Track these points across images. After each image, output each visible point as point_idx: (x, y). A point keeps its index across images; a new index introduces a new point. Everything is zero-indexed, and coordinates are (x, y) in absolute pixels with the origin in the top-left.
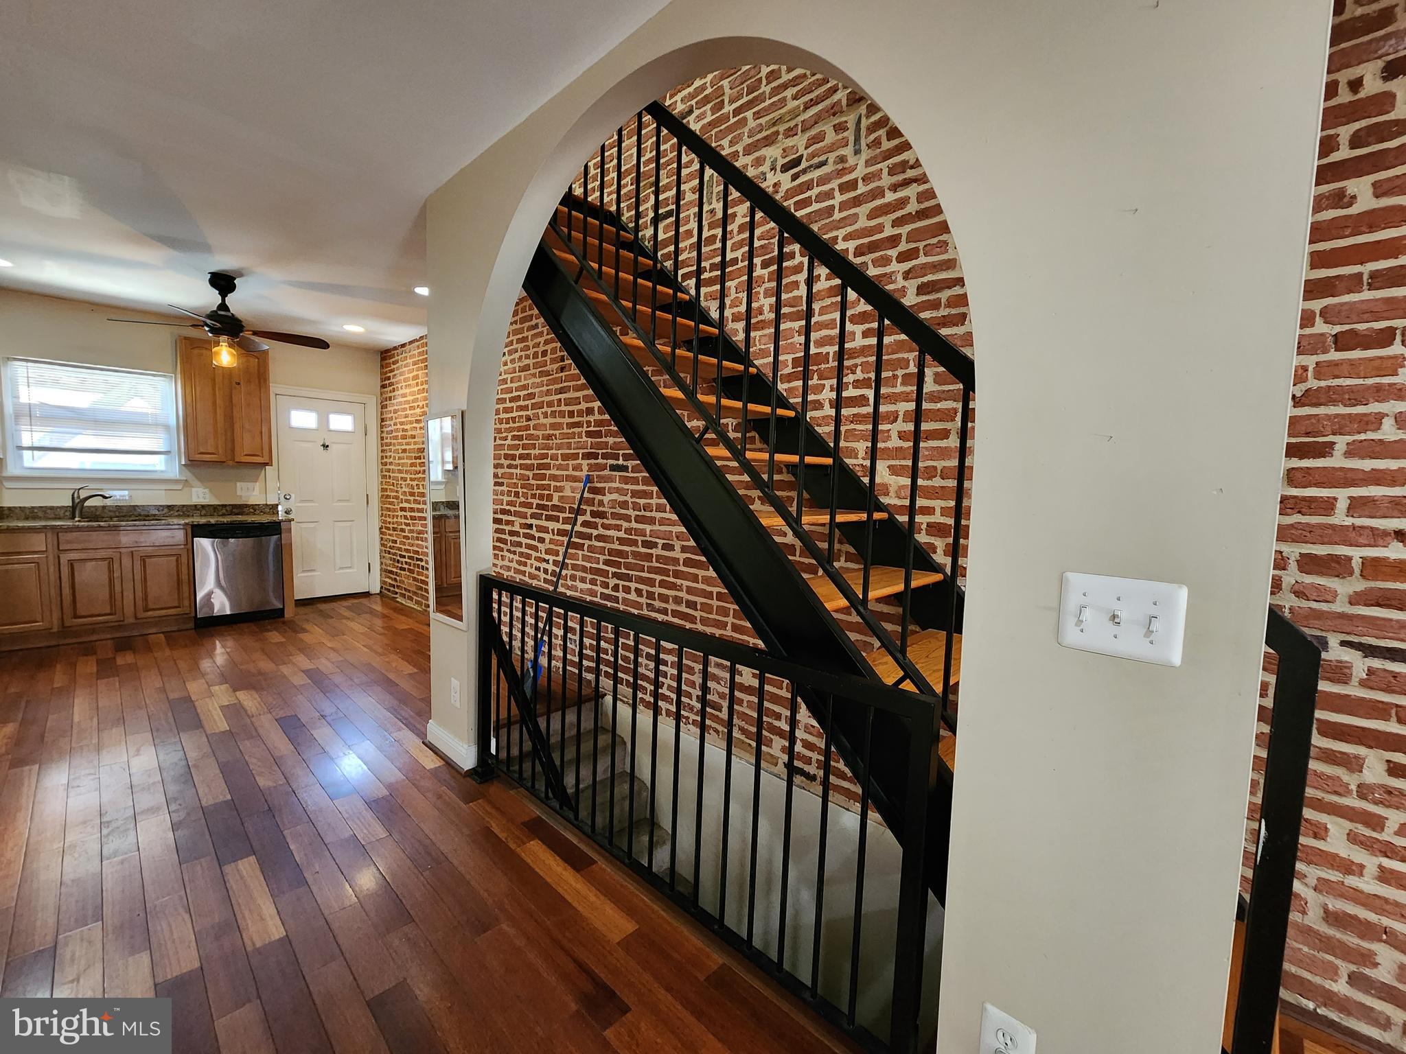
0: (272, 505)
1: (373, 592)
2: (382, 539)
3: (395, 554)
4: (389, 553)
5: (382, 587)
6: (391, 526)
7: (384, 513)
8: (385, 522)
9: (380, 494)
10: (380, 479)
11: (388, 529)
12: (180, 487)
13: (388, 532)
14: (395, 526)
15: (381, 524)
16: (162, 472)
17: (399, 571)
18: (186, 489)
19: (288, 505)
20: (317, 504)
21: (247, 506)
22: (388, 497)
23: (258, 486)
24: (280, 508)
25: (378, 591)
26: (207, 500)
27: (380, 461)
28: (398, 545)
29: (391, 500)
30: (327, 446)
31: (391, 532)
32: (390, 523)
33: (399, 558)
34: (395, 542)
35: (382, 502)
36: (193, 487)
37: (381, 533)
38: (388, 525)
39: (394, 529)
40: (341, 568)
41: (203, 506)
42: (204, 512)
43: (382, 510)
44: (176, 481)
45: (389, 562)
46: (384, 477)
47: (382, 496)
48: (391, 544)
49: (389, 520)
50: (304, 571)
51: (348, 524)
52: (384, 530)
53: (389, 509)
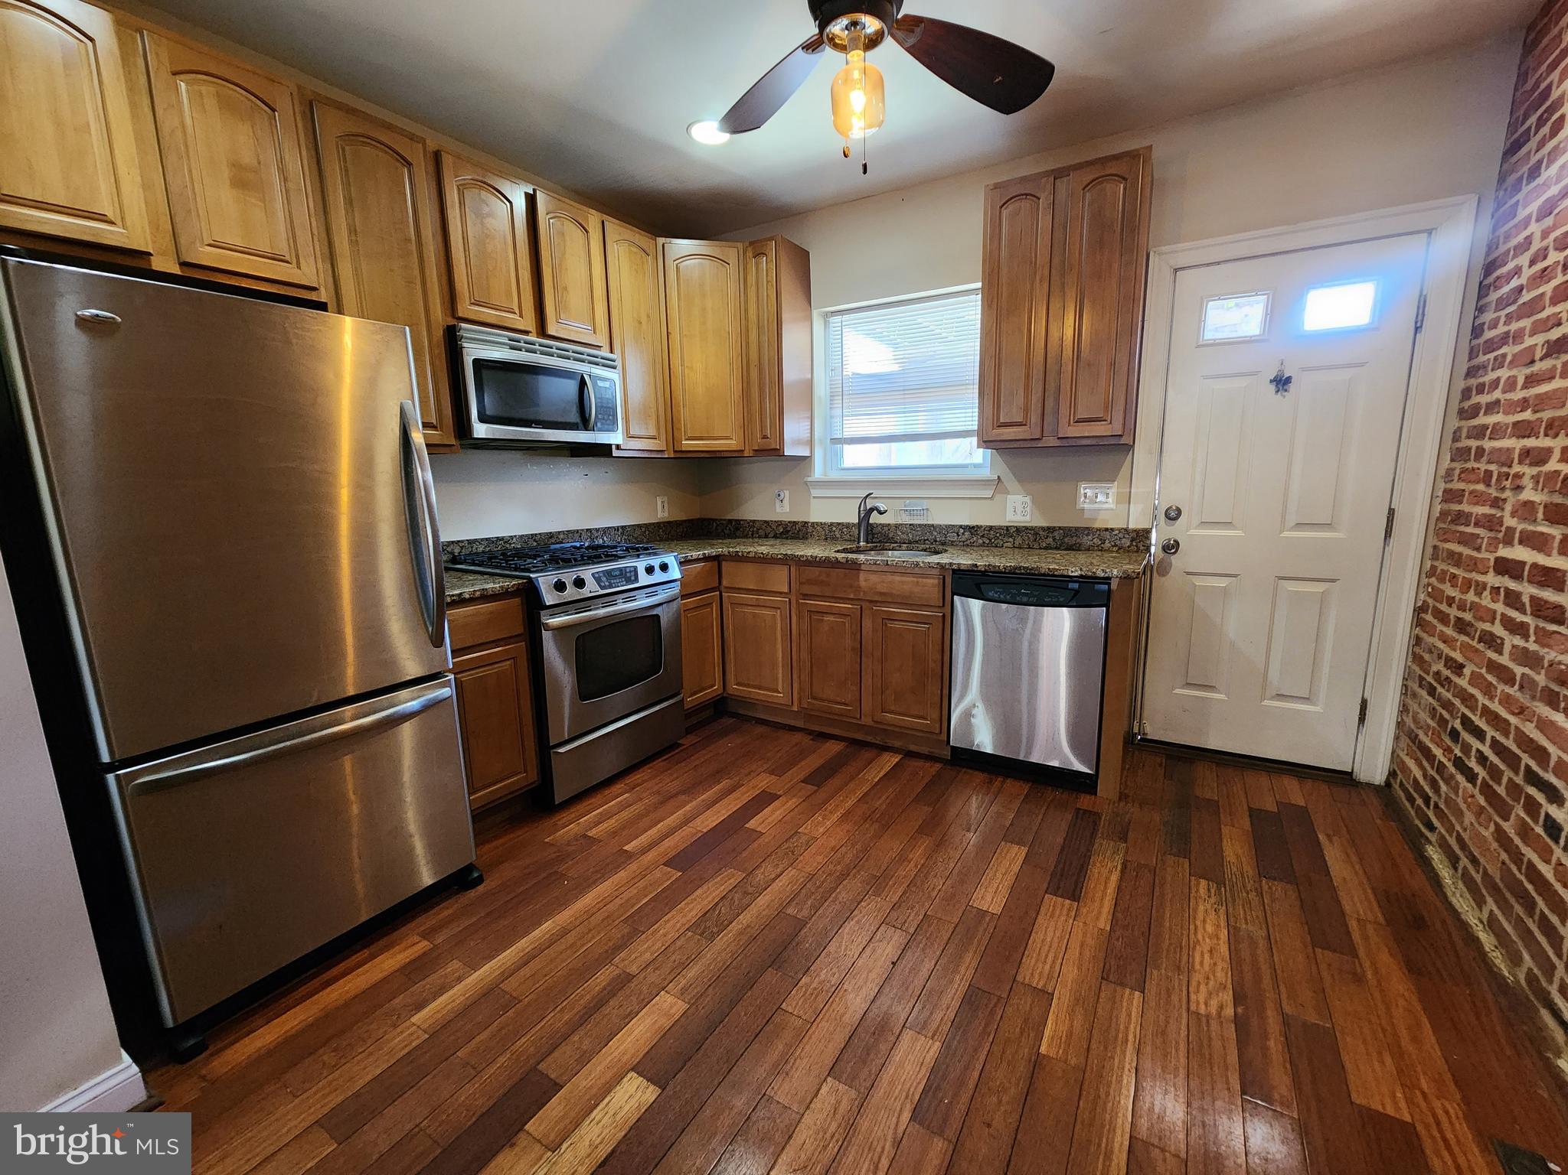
0: (1137, 531)
1: (1363, 774)
2: (1418, 641)
3: (1447, 705)
4: (1432, 691)
5: (1392, 774)
6: (1453, 612)
7: (1441, 566)
8: (1436, 594)
9: (1438, 508)
10: (1446, 462)
11: (1444, 618)
12: (989, 493)
13: (1440, 627)
14: (1468, 616)
15: (1422, 596)
16: (976, 466)
17: (1449, 765)
18: (998, 497)
19: (1175, 531)
20: (1239, 533)
21: (1088, 530)
22: (1461, 518)
23: (1114, 489)
24: (1154, 536)
25: (1379, 777)
26: (1028, 518)
27: (1455, 406)
28: (1463, 682)
29: (1470, 530)
30: (1288, 380)
31: (1449, 631)
32: (1450, 601)
33: (1457, 724)
34: (1458, 668)
35: (1443, 535)
36: (1008, 493)
37: (1419, 621)
38: (1444, 607)
39: (1462, 626)
40: (1280, 696)
41: (1018, 530)
42: (1019, 541)
43: (1435, 557)
44: (984, 483)
45: (1424, 717)
46: (1460, 454)
47: (1444, 514)
48: (1439, 666)
49: (1451, 592)
50: (1188, 685)
51: (1320, 588)
52: (1429, 617)
53: (1456, 559)
